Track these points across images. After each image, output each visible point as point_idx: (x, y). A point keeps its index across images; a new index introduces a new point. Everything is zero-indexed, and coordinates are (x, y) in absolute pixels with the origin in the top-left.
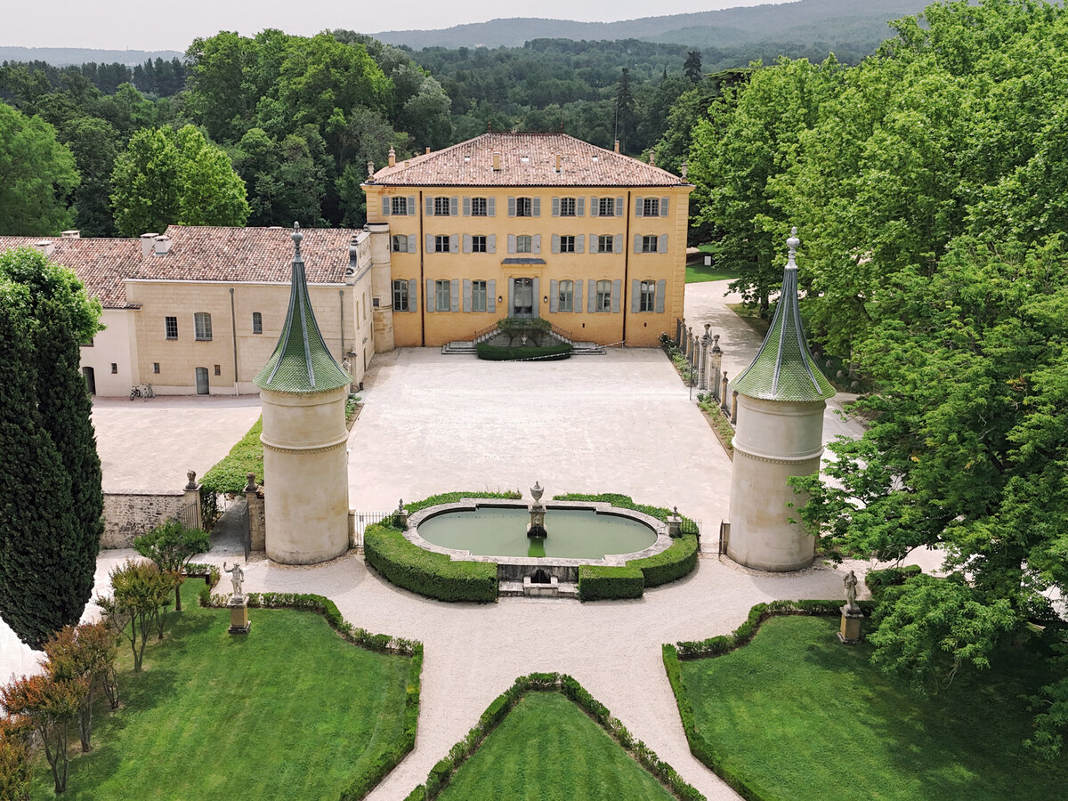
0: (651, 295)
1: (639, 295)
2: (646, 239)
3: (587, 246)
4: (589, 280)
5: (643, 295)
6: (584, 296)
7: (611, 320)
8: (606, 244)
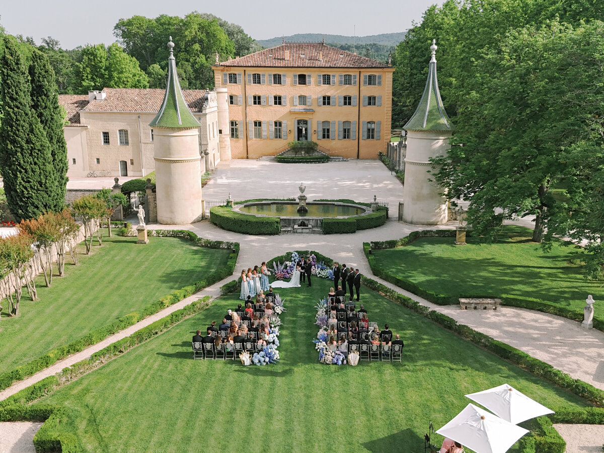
0: (373, 130)
1: (366, 130)
2: (370, 98)
3: (337, 102)
4: (339, 121)
5: (369, 130)
6: (336, 131)
7: (351, 144)
8: (347, 100)
